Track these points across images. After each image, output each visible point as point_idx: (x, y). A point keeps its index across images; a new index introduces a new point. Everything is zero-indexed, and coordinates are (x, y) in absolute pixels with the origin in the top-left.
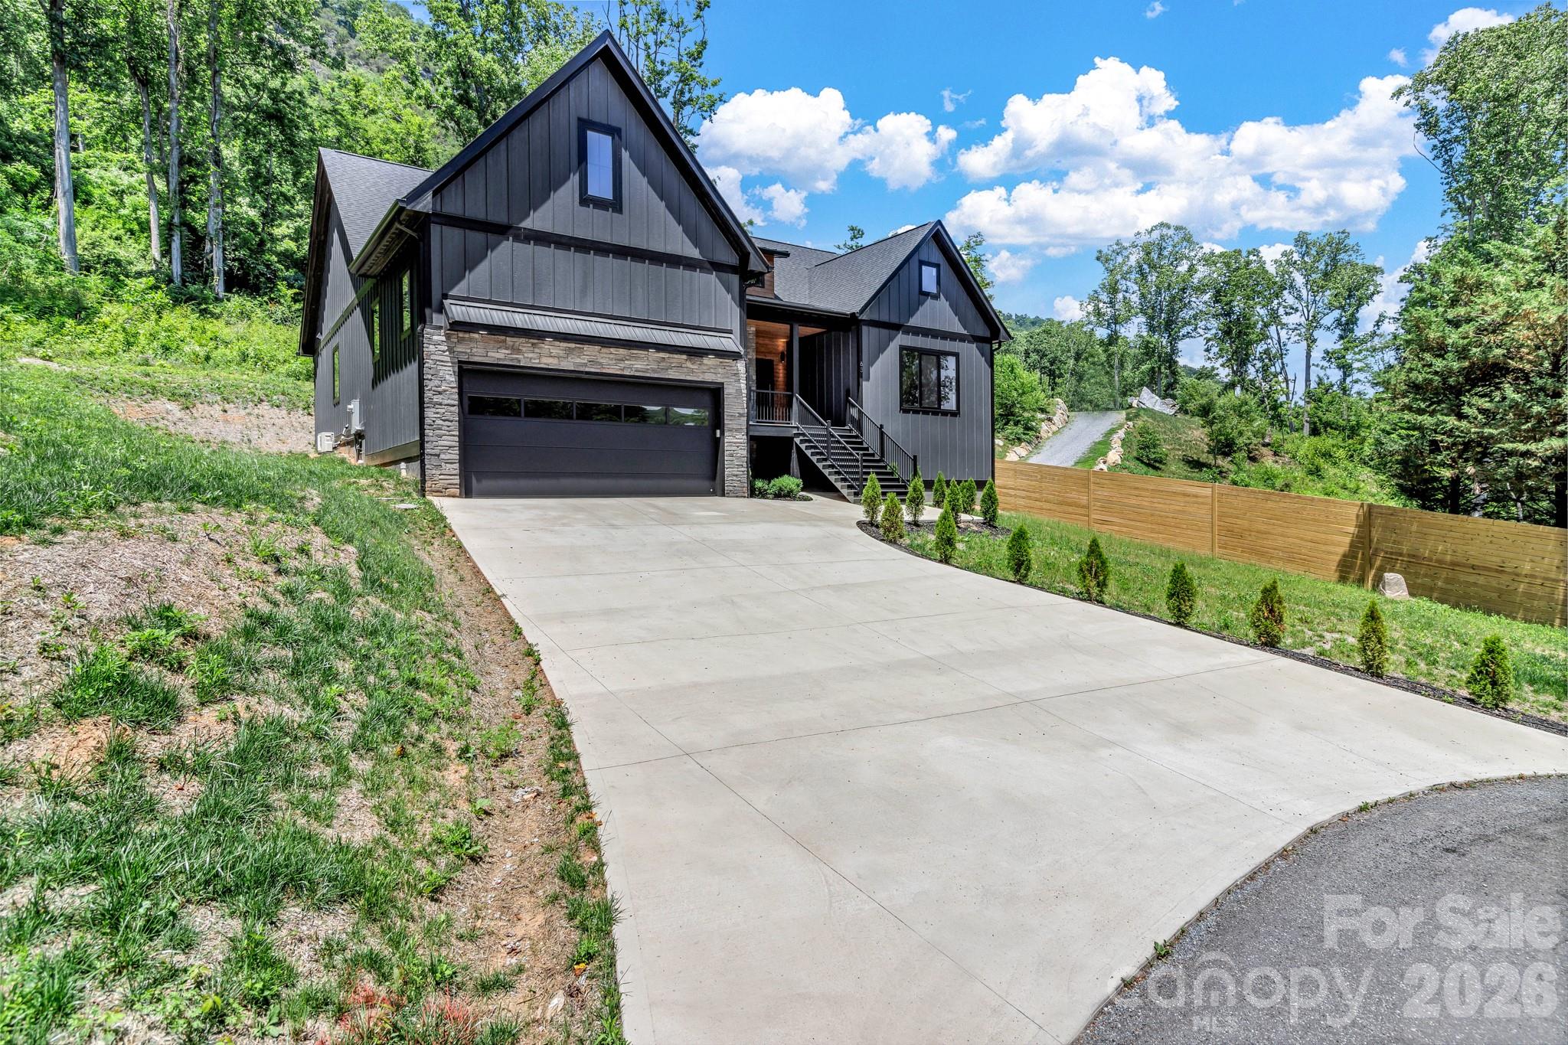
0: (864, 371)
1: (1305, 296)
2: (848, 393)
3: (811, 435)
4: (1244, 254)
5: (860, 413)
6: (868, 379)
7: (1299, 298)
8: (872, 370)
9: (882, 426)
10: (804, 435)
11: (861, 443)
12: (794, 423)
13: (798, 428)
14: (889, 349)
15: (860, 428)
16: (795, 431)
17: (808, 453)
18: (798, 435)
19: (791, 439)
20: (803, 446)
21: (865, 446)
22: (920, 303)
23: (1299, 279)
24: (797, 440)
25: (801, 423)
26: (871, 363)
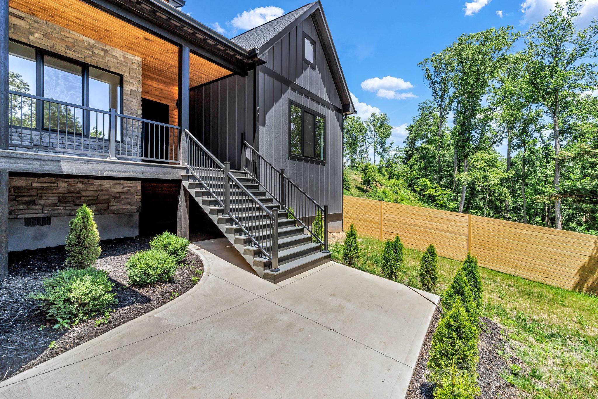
0: (260, 114)
1: (374, 133)
2: (243, 137)
3: (203, 178)
4: (356, 118)
5: (256, 155)
6: (264, 125)
7: (372, 134)
8: (267, 116)
9: (282, 170)
10: (194, 178)
11: (257, 187)
12: (183, 162)
13: (187, 170)
14: (281, 100)
15: (255, 169)
16: (183, 173)
17: (199, 200)
18: (187, 178)
19: (177, 183)
20: (193, 192)
21: (261, 190)
22: (304, 69)
23: (372, 128)
24: (185, 184)
25: (191, 163)
26: (267, 110)
